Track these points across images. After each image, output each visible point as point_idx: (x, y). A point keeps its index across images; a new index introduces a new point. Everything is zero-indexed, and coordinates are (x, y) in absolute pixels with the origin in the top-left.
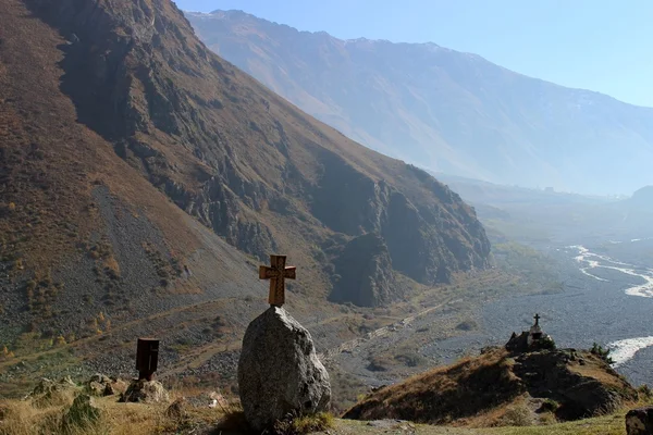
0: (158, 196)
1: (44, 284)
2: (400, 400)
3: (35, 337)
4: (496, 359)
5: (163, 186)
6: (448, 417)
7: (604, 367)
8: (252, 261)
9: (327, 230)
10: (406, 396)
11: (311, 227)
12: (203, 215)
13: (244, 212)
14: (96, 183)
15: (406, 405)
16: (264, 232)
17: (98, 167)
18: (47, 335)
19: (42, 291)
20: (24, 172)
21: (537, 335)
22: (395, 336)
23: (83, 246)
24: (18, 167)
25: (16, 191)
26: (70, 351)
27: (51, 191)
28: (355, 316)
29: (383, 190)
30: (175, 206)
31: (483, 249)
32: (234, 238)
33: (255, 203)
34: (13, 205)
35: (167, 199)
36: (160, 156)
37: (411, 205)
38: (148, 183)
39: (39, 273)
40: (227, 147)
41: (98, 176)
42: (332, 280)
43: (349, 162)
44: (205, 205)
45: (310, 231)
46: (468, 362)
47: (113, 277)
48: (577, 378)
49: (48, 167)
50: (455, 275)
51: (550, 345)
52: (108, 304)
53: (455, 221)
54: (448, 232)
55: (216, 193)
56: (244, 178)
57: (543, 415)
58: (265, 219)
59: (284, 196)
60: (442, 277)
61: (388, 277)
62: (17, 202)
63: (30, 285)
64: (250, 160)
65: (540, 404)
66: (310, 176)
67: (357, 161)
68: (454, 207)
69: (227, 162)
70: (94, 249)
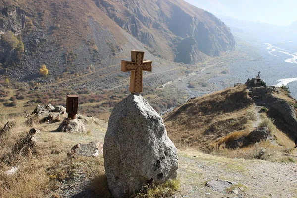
0: (112, 22)
1: (71, 54)
2: (202, 104)
3: (68, 74)
4: (241, 89)
5: (114, 18)
6: (221, 112)
7: (287, 94)
8: (146, 47)
9: (174, 35)
10: (204, 102)
11: (168, 34)
12: (128, 29)
13: (143, 28)
14: (89, 17)
15: (204, 106)
16: (151, 36)
17: (89, 11)
18: (72, 73)
19: (70, 57)
20: (63, 13)
21: (259, 80)
22: (199, 76)
23: (85, 40)
24: (60, 11)
25: (60, 20)
26: (81, 79)
27: (72, 20)
28: (184, 67)
29: (195, 20)
30: (119, 26)
31: (233, 43)
32: (140, 38)
33: (148, 25)
34: (59, 25)
35: (115, 23)
36: (112, 6)
37: (206, 27)
38: (108, 17)
39: (69, 50)
40: (137, 3)
41: (89, 14)
42: (176, 54)
43: (183, 10)
44: (129, 26)
45: (168, 35)
46: (230, 90)
47: (95, 52)
48: (276, 99)
49: (71, 11)
50: (221, 53)
51: (264, 84)
52: (94, 62)
53: (222, 33)
54: (219, 37)
55: (133, 21)
56: (143, 15)
57: (261, 114)
58: (151, 31)
59: (158, 22)
60: (216, 54)
61: (196, 53)
62: (61, 24)
63: (66, 55)
64: (146, 8)
65: (260, 109)
66: (168, 15)
67: (186, 9)
68: (222, 27)
69: (137, 9)
70: (89, 41)
